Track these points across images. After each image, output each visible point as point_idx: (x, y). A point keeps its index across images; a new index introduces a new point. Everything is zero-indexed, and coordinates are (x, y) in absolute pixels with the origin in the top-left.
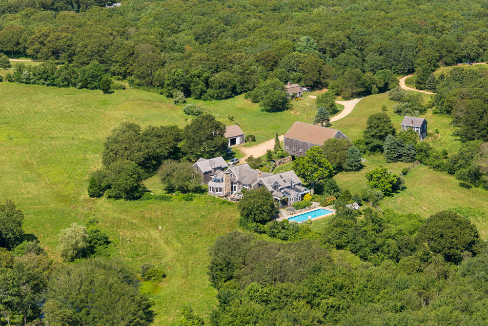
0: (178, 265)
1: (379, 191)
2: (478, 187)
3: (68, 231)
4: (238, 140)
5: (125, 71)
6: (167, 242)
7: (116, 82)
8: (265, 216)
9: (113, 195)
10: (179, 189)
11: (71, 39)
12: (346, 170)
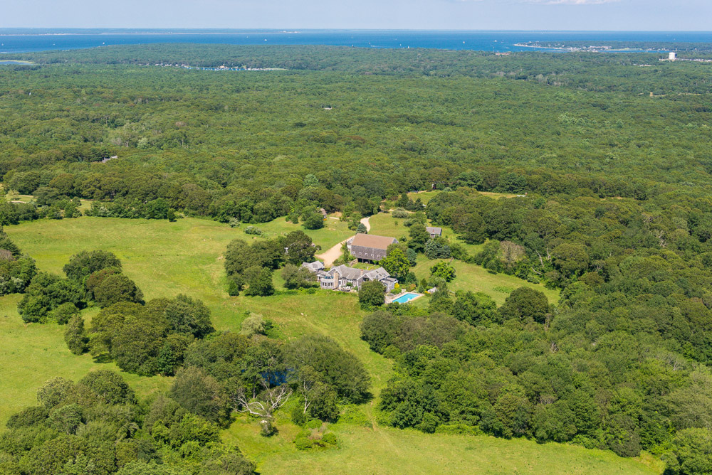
2: (501, 273)
6: (315, 324)
7: (175, 213)
9: (248, 293)
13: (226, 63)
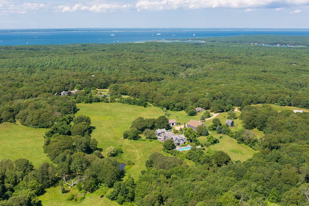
0: (140, 161)
1: (209, 143)
2: (243, 143)
3: (109, 148)
4: (174, 124)
5: (153, 101)
6: (139, 154)
7: (149, 104)
8: (170, 148)
9: (129, 138)
10: (149, 138)
11: (139, 91)
12: (203, 135)
13: (280, 43)
